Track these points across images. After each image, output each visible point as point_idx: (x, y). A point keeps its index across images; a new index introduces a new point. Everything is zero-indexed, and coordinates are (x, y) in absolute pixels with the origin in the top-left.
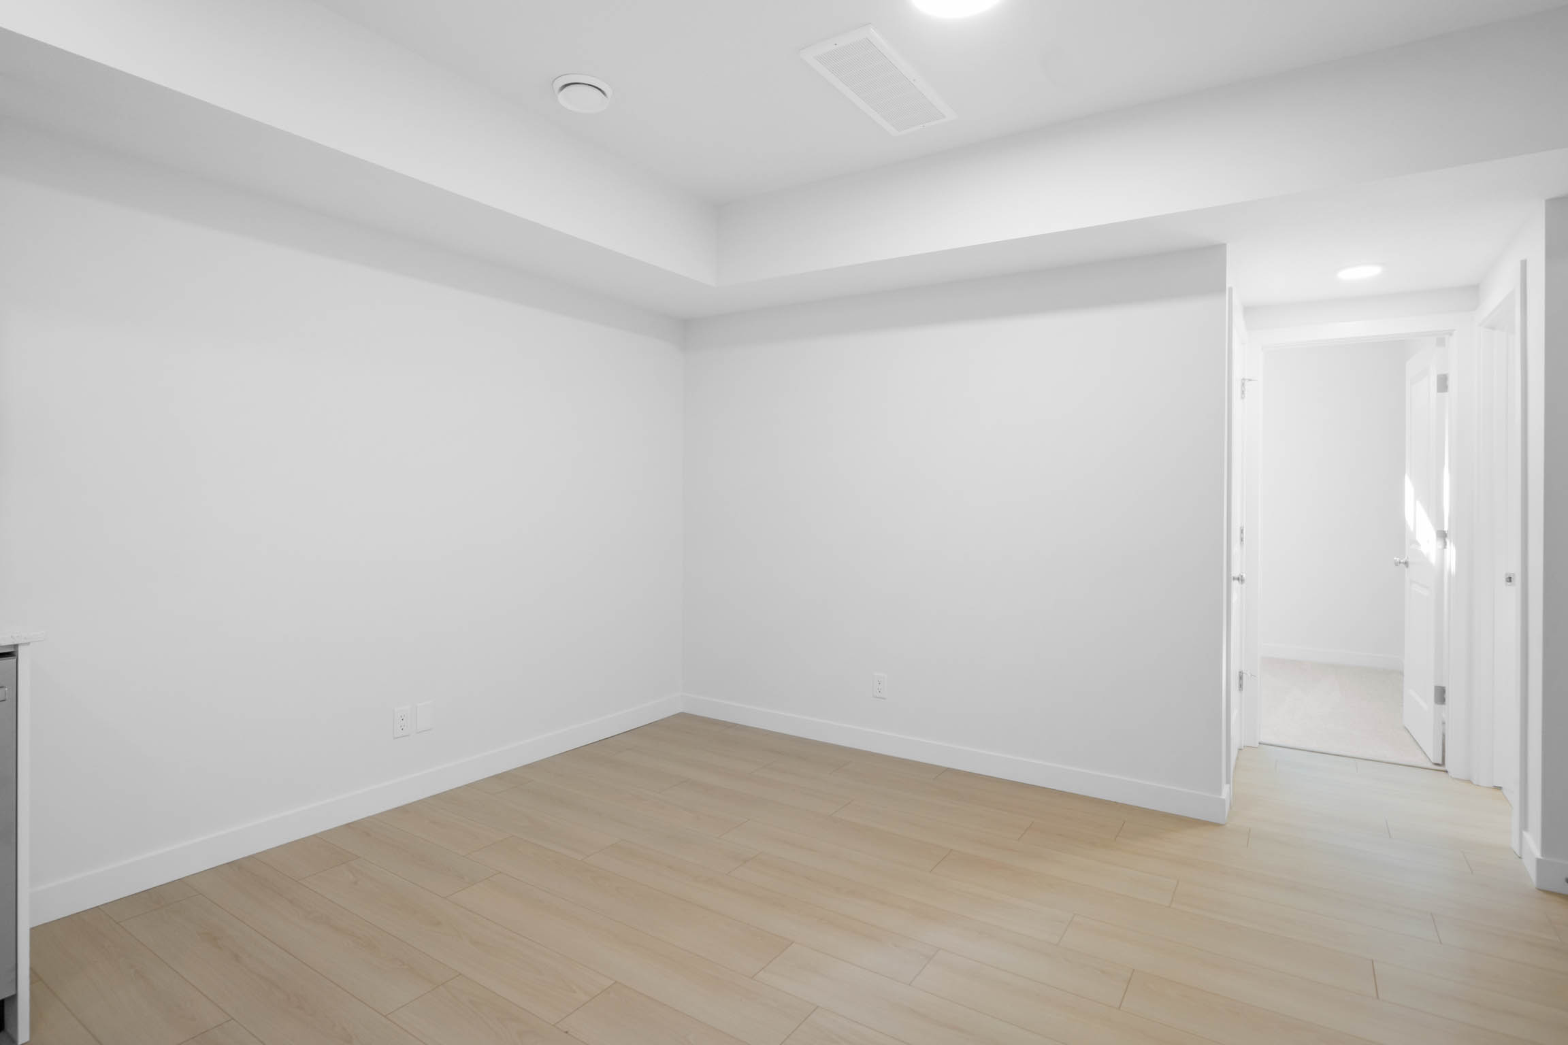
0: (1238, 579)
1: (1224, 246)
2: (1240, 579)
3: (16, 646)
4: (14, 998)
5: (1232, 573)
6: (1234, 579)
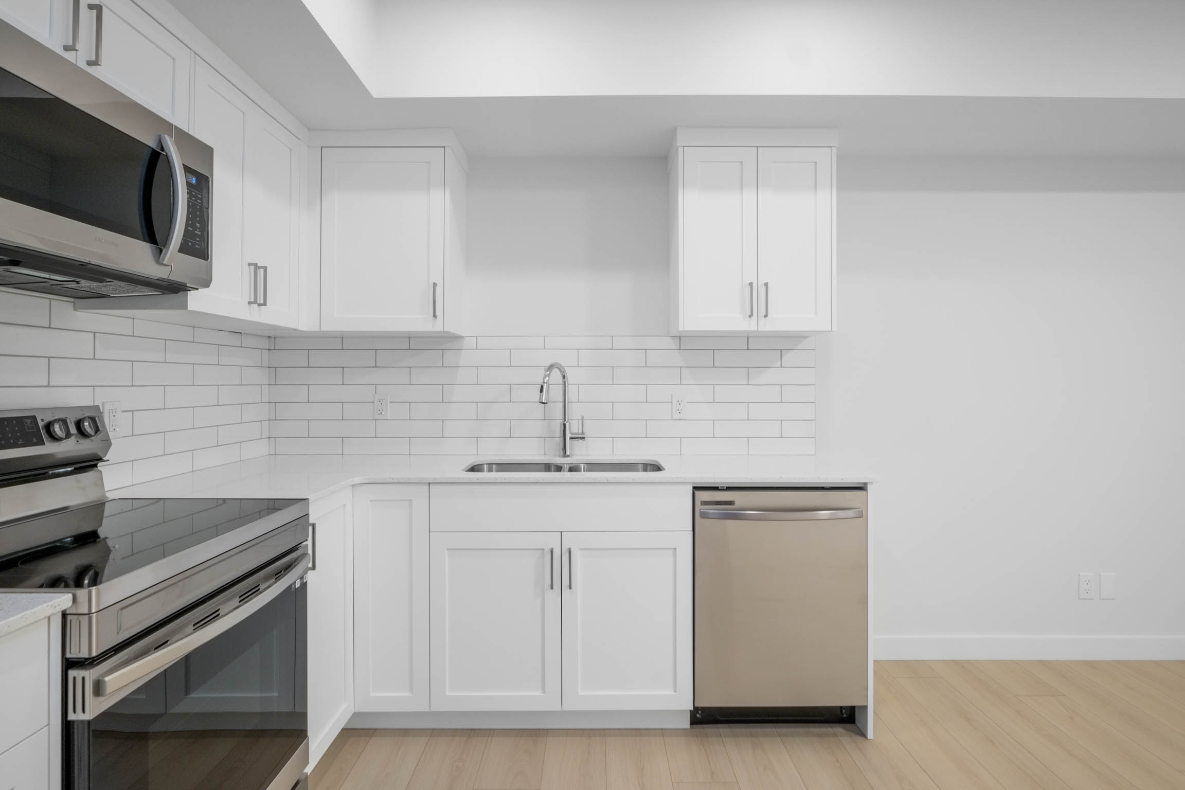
3: (866, 484)
4: (864, 708)
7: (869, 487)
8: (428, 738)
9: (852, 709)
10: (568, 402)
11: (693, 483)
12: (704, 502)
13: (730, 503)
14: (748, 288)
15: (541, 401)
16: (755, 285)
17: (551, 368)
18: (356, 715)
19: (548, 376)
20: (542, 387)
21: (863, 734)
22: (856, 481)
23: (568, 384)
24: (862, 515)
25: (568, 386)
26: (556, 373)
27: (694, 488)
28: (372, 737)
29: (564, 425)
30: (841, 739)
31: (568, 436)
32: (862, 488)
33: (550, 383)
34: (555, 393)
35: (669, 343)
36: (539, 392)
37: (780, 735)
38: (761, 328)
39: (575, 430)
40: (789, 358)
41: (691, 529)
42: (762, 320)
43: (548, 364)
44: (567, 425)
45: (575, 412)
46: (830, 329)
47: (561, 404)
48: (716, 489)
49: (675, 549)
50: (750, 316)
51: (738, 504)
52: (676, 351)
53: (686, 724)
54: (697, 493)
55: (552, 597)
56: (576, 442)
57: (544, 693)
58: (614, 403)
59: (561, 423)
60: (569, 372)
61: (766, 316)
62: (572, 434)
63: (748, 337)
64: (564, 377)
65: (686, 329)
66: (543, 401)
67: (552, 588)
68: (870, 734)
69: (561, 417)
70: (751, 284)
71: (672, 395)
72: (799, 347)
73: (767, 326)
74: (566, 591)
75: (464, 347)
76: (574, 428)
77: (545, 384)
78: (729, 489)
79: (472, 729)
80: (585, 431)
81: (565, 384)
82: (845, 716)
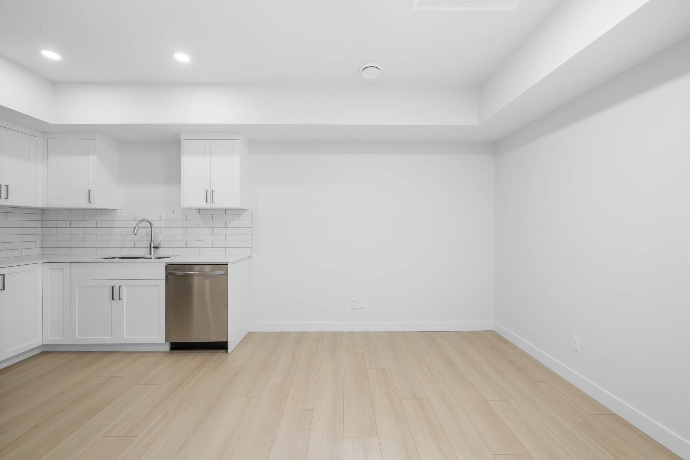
4: (228, 342)
7: (229, 264)
11: (165, 262)
12: (170, 269)
13: (178, 270)
14: (206, 192)
16: (209, 191)
17: (141, 221)
19: (140, 224)
20: (135, 229)
23: (153, 227)
24: (227, 273)
26: (145, 222)
31: (152, 247)
32: (226, 264)
35: (196, 212)
38: (212, 207)
40: (241, 217)
41: (165, 279)
43: (139, 219)
44: (152, 242)
48: (174, 264)
50: (207, 203)
52: (198, 215)
54: (168, 266)
55: (114, 304)
56: (155, 249)
57: (112, 337)
58: (174, 235)
59: (150, 242)
60: (153, 223)
61: (212, 202)
63: (226, 210)
64: (151, 225)
65: (185, 207)
67: (113, 299)
68: (228, 353)
72: (244, 213)
73: (214, 206)
75: (116, 214)
82: (222, 346)
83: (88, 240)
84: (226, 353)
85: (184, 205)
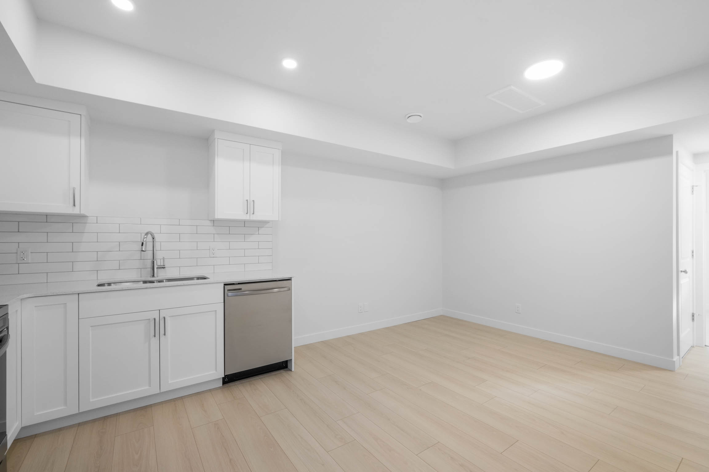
0: (684, 272)
1: (672, 135)
2: (685, 272)
3: (291, 278)
4: (291, 360)
5: (679, 269)
6: (681, 271)
7: (292, 279)
8: (77, 428)
9: (287, 362)
10: (156, 250)
11: (224, 282)
12: (229, 290)
13: (240, 289)
14: (246, 202)
15: (142, 250)
16: (249, 201)
17: (147, 234)
18: (23, 429)
19: (146, 238)
20: (143, 243)
21: (291, 370)
22: (288, 277)
23: (156, 242)
24: (290, 289)
25: (155, 243)
26: (149, 236)
27: (225, 285)
28: (35, 438)
29: (153, 262)
30: (283, 374)
31: (156, 267)
32: (290, 279)
33: (147, 241)
34: (149, 247)
35: (209, 223)
36: (141, 246)
37: (260, 378)
38: (251, 219)
39: (159, 264)
40: (262, 231)
41: (223, 302)
42: (252, 216)
43: (146, 232)
44: (155, 262)
45: (159, 255)
46: (278, 220)
47: (151, 252)
48: (233, 284)
49: (216, 311)
50: (247, 213)
51: (243, 289)
52: (212, 227)
53: (220, 384)
54: (226, 287)
55: (154, 342)
56: (159, 270)
57: (150, 387)
58: (180, 251)
59: (151, 261)
60: (156, 236)
61: (253, 214)
62: (158, 266)
63: (245, 222)
64: (153, 239)
65: (219, 218)
66: (143, 250)
67: (155, 336)
68: (293, 370)
69: (152, 258)
70: (247, 200)
71: (210, 246)
72: (265, 227)
73: (253, 218)
74: (162, 337)
75: (88, 222)
76: (158, 263)
77: (144, 242)
78: (239, 284)
79: (105, 417)
80: (165, 264)
81: (154, 242)
82: (284, 366)
83: (30, 262)
84: (291, 372)
85: (219, 215)
